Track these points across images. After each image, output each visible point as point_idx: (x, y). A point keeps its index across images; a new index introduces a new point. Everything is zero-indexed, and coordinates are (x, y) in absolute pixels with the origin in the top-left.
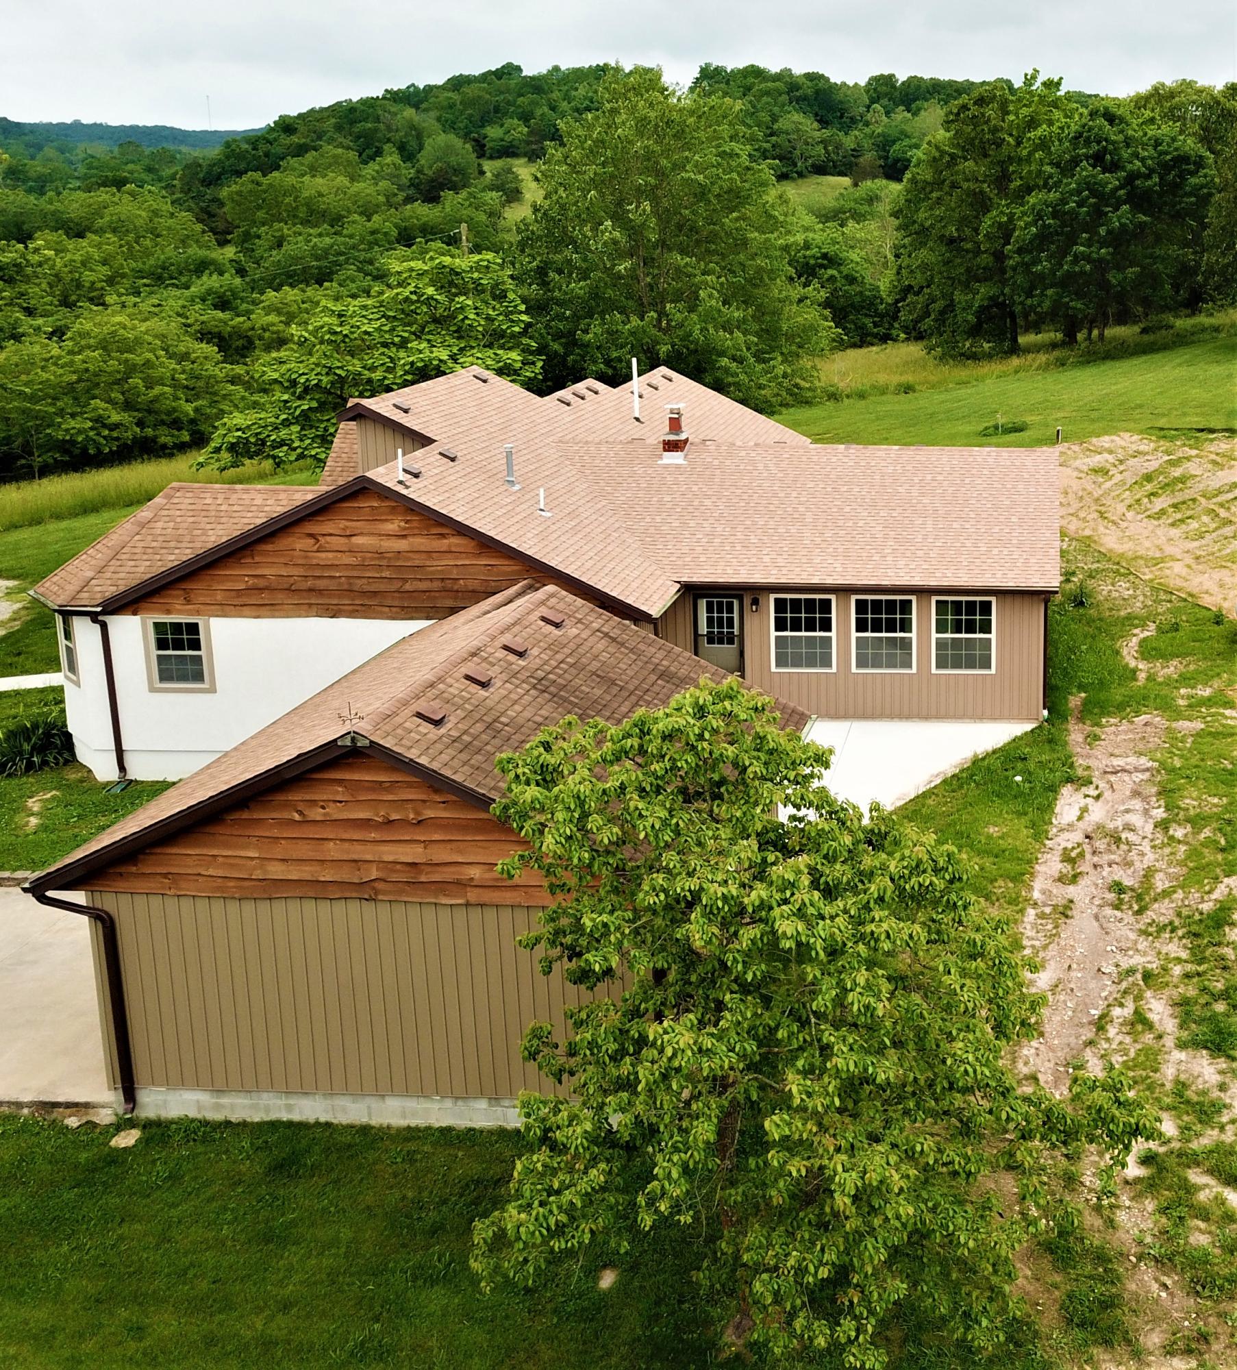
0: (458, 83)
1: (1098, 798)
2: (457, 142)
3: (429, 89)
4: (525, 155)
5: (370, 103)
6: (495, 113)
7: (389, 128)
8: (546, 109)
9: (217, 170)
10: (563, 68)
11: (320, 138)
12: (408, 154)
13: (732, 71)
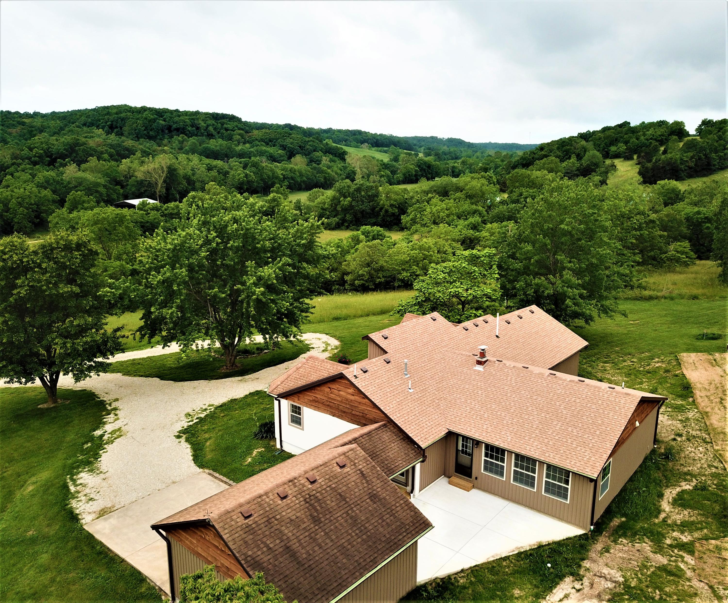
0: (605, 129)
1: (578, 591)
2: (598, 154)
3: (594, 132)
4: (623, 157)
5: (571, 139)
6: (614, 142)
7: (575, 149)
8: (634, 139)
9: (516, 163)
10: (646, 122)
11: (551, 152)
12: (579, 157)
13: (716, 121)
